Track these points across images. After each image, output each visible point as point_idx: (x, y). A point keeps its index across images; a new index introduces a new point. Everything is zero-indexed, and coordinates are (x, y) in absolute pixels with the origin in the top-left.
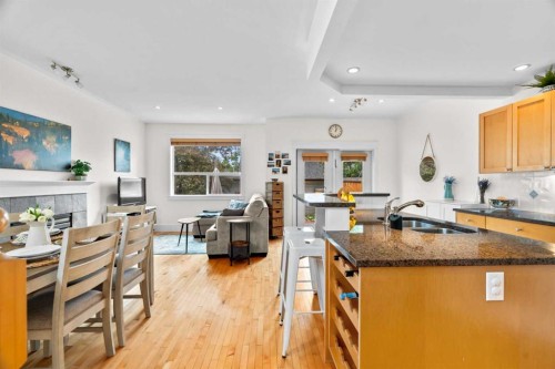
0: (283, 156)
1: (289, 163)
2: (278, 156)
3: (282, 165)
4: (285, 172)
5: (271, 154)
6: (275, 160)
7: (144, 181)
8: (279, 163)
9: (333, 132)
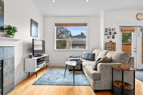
0: (112, 30)
1: (115, 33)
2: (110, 30)
3: (112, 34)
4: (113, 38)
5: (106, 29)
6: (108, 32)
7: (44, 42)
8: (110, 33)
9: (139, 17)
